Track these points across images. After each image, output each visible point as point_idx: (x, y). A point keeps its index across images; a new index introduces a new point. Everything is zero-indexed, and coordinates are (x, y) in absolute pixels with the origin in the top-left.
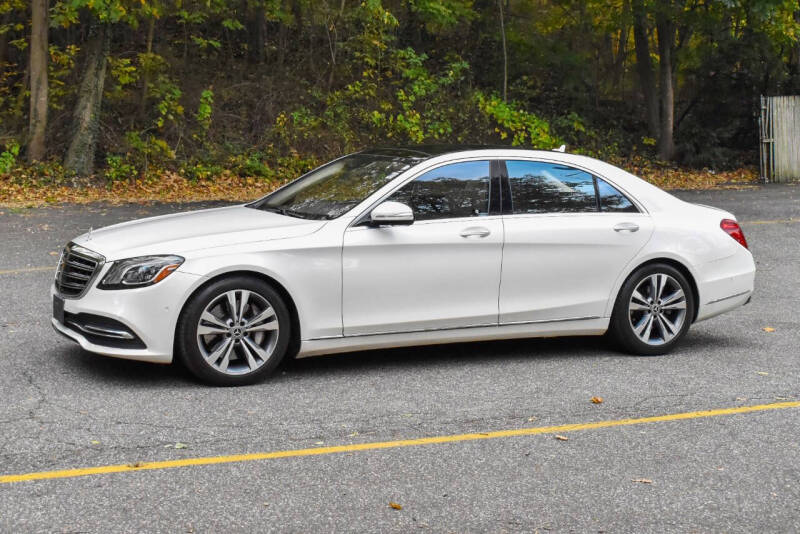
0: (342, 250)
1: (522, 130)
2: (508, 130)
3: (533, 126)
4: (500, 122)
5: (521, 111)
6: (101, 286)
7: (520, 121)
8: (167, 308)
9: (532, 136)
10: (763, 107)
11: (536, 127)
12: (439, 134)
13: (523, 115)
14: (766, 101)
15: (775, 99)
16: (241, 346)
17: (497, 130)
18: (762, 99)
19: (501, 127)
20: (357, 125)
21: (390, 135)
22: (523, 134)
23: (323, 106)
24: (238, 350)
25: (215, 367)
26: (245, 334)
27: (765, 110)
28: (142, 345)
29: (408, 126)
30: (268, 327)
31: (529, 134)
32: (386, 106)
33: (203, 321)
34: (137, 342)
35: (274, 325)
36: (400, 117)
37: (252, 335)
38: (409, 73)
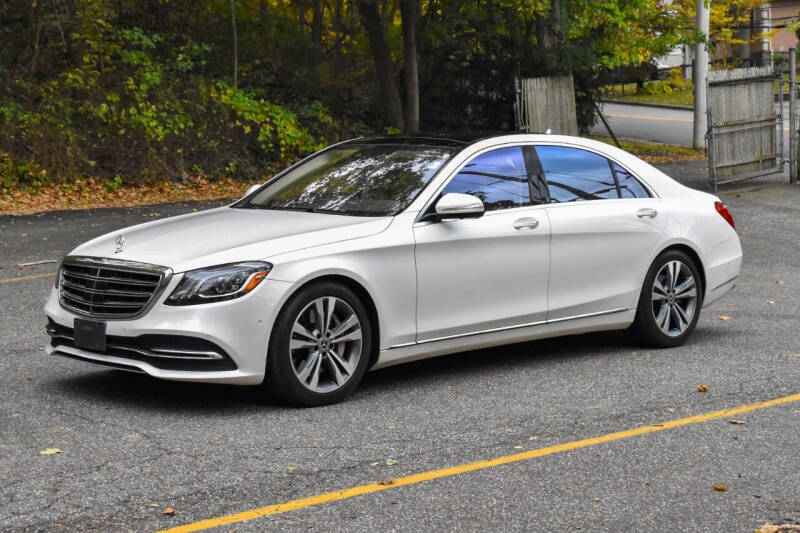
0: (414, 248)
1: (266, 122)
2: (251, 123)
3: (278, 117)
4: (240, 113)
5: (262, 101)
6: (169, 302)
7: (263, 112)
8: (260, 321)
9: (279, 130)
10: (518, 91)
11: (282, 119)
12: (179, 129)
13: (264, 105)
14: (520, 84)
15: (529, 80)
16: (328, 359)
17: (238, 123)
18: (517, 81)
19: (242, 119)
20: (82, 121)
21: (122, 132)
22: (268, 127)
23: (38, 100)
24: (326, 364)
25: (306, 385)
26: (331, 346)
27: (520, 94)
28: (233, 366)
29: (144, 121)
30: (352, 336)
31: (275, 126)
32: (115, 98)
33: (295, 333)
34: (228, 363)
35: (357, 335)
36: (132, 110)
37: (335, 347)
38: (133, 57)
